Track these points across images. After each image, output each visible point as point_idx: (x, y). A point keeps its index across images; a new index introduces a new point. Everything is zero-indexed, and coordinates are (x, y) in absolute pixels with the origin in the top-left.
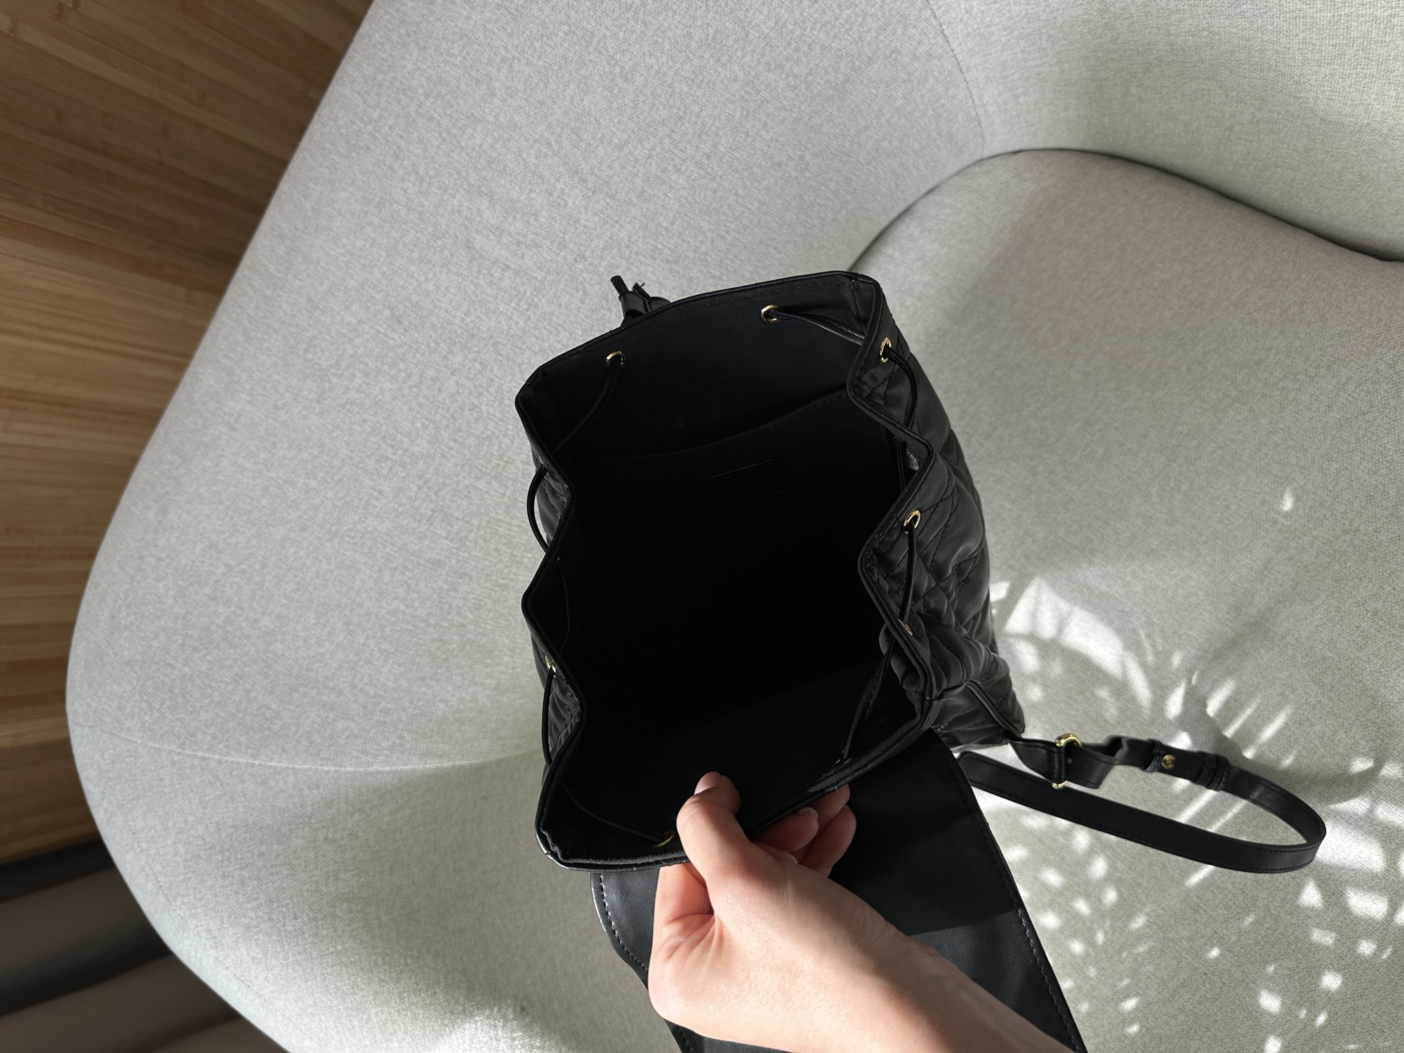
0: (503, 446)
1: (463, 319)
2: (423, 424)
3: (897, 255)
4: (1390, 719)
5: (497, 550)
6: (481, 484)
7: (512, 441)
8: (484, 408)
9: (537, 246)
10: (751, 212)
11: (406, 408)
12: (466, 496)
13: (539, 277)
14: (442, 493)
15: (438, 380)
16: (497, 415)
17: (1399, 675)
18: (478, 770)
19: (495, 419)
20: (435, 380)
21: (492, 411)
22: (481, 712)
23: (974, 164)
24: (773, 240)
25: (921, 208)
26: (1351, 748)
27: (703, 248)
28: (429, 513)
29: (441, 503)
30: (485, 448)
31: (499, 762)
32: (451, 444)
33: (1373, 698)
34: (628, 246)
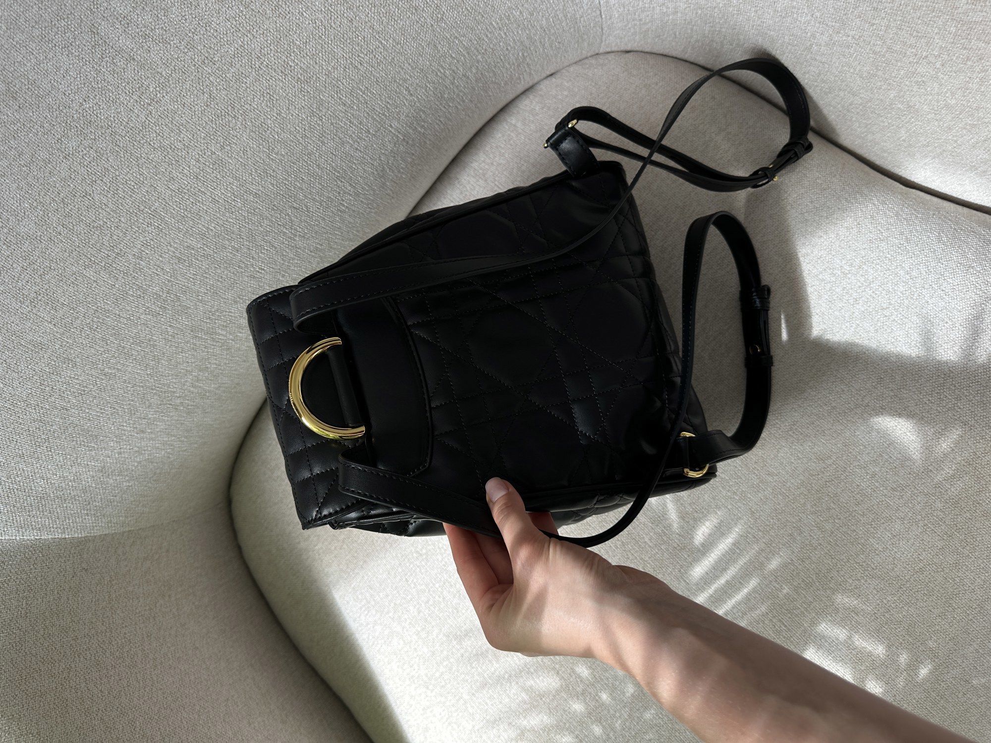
0: (115, 237)
1: (82, 104)
2: (31, 205)
3: (519, 125)
4: (874, 564)
5: (103, 339)
6: (90, 273)
7: (125, 234)
8: (97, 198)
9: (165, 42)
10: (385, 49)
11: (15, 186)
12: (73, 283)
13: (164, 73)
14: (47, 277)
15: (50, 162)
16: (110, 205)
17: (885, 529)
18: (81, 543)
19: (108, 210)
20: (47, 162)
21: (105, 201)
22: (84, 491)
23: (592, 56)
24: (405, 80)
25: (543, 86)
26: (840, 585)
27: (335, 74)
28: (33, 295)
29: (46, 287)
30: (95, 237)
31: (103, 538)
32: (60, 228)
33: (863, 545)
34: (258, 58)
